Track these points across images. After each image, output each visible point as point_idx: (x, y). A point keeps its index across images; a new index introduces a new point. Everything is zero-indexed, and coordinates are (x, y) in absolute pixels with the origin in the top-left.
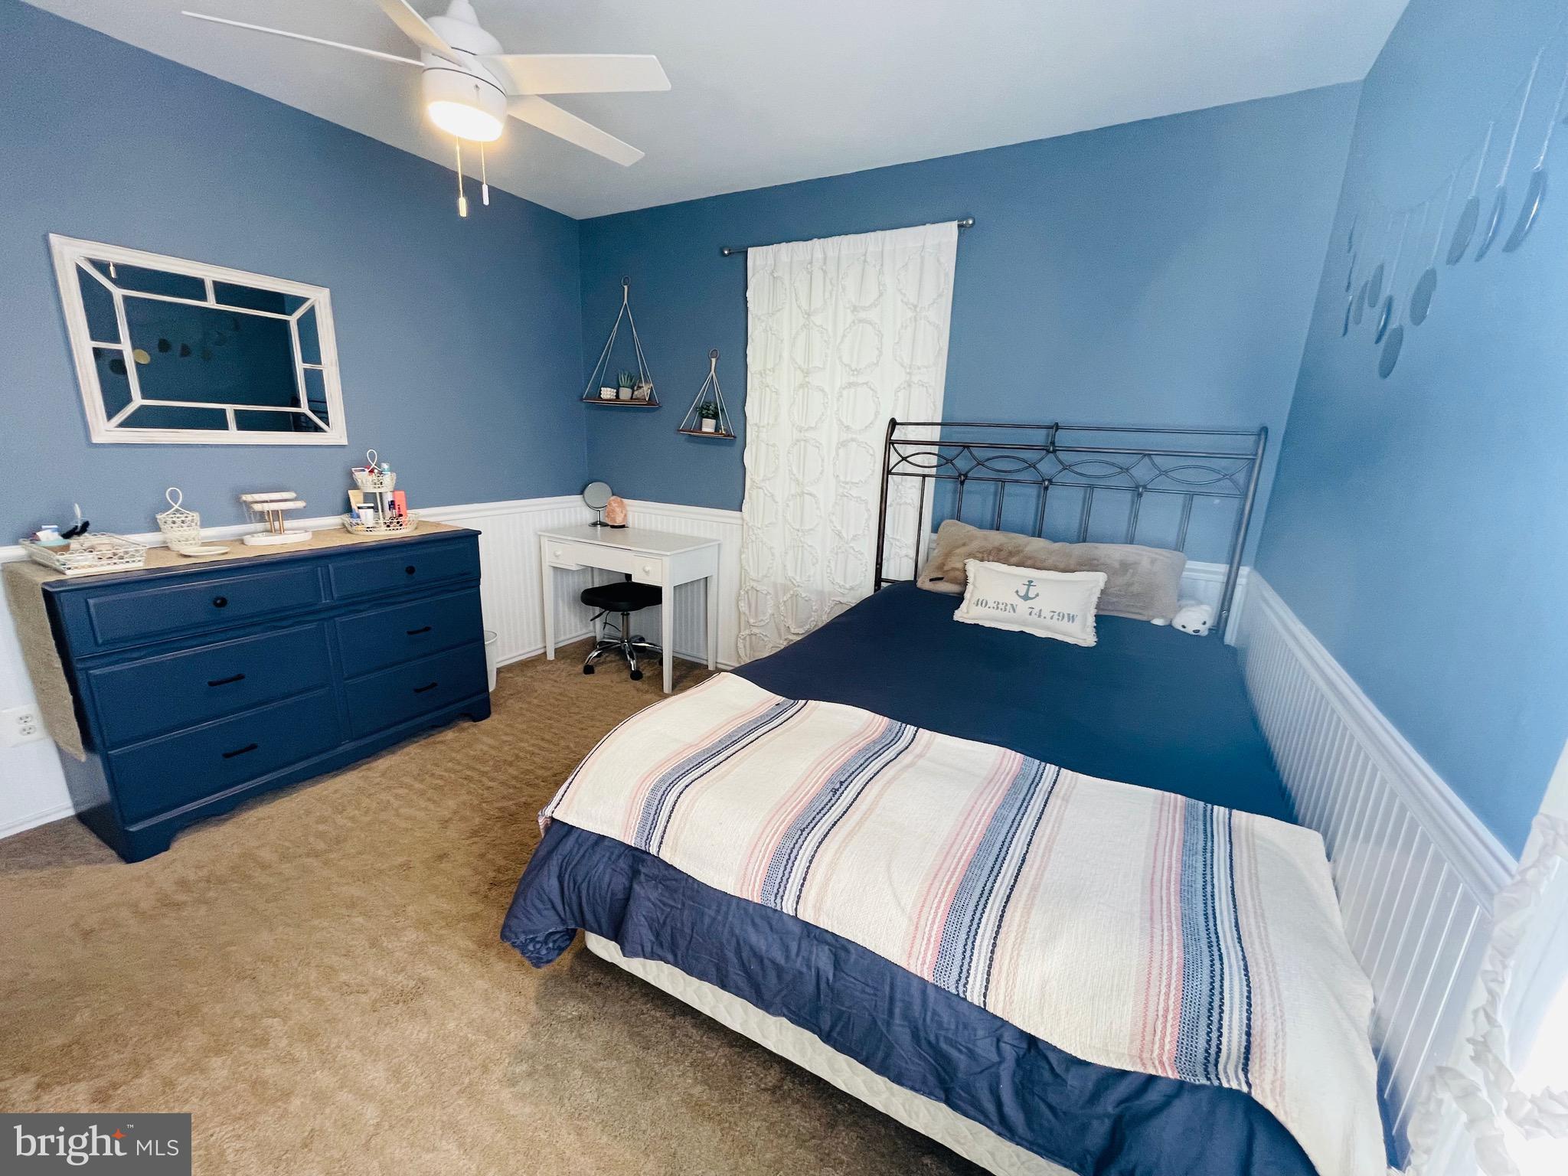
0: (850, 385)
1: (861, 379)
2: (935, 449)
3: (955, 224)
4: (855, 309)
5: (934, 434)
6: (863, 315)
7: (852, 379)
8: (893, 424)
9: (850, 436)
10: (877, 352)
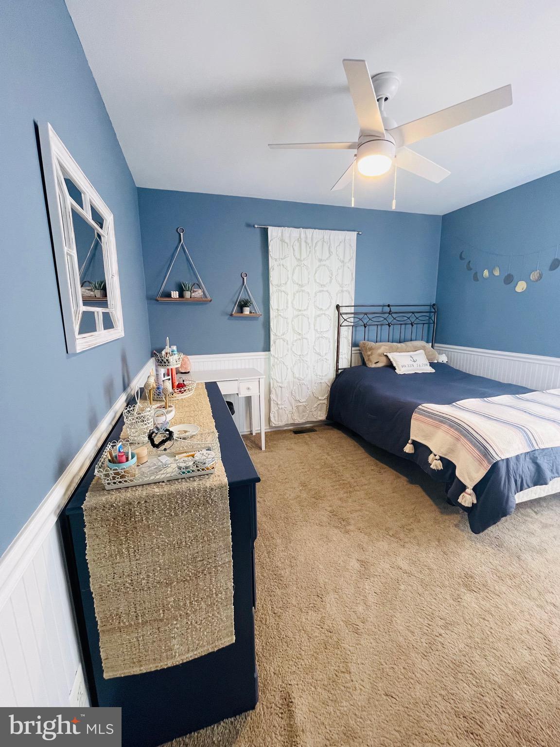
0: (320, 291)
1: (325, 289)
2: (353, 315)
3: (356, 233)
4: (320, 260)
5: (352, 310)
6: (324, 263)
7: (321, 289)
8: (338, 307)
9: (321, 312)
10: (329, 278)
